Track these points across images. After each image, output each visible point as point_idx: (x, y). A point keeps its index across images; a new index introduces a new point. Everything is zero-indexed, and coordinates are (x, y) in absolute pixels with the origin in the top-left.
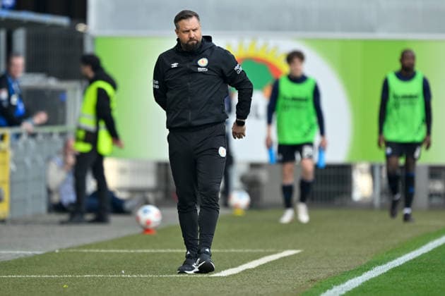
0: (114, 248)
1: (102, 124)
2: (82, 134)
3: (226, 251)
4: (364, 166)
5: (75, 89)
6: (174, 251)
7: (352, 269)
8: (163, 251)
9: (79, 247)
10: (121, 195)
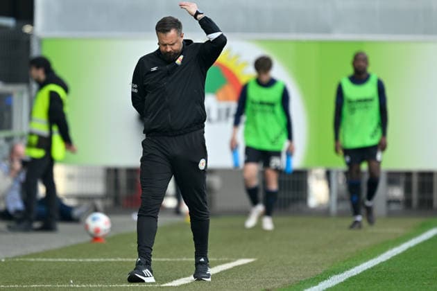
0: (61, 257)
1: (55, 129)
2: (34, 139)
3: (178, 260)
4: (320, 172)
5: (22, 93)
6: (124, 260)
7: (308, 278)
8: (113, 260)
9: (26, 256)
10: (69, 202)
